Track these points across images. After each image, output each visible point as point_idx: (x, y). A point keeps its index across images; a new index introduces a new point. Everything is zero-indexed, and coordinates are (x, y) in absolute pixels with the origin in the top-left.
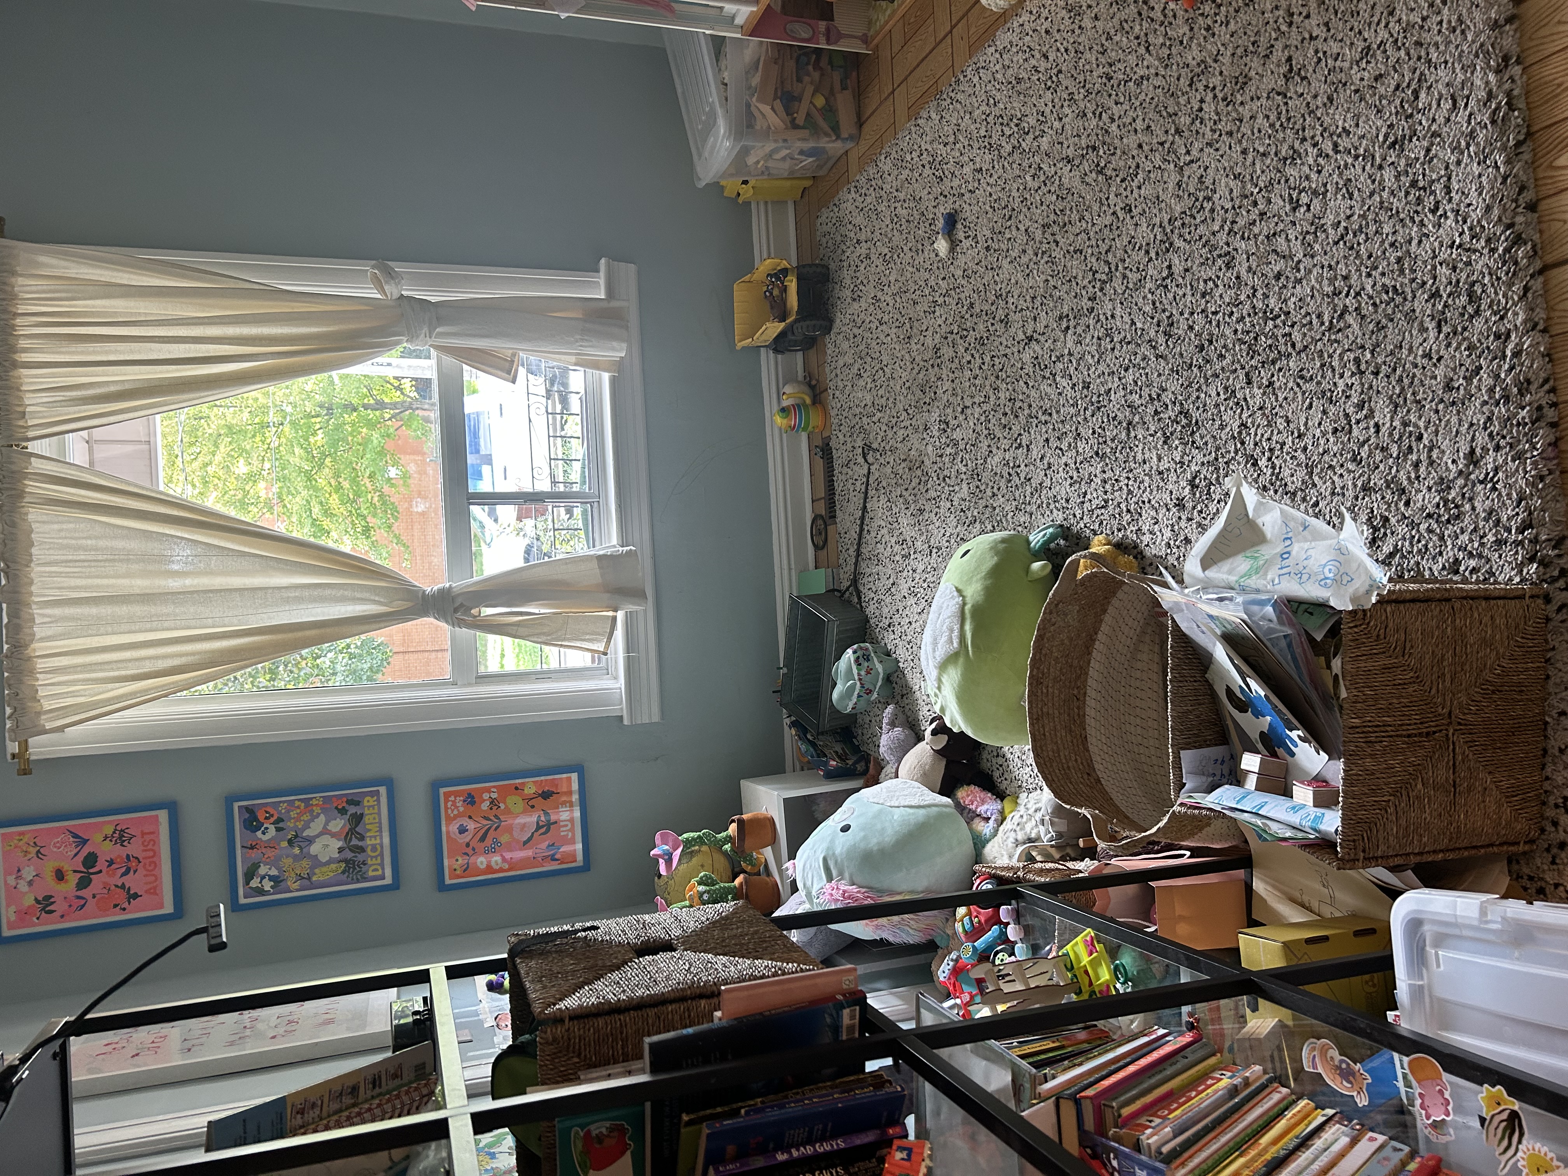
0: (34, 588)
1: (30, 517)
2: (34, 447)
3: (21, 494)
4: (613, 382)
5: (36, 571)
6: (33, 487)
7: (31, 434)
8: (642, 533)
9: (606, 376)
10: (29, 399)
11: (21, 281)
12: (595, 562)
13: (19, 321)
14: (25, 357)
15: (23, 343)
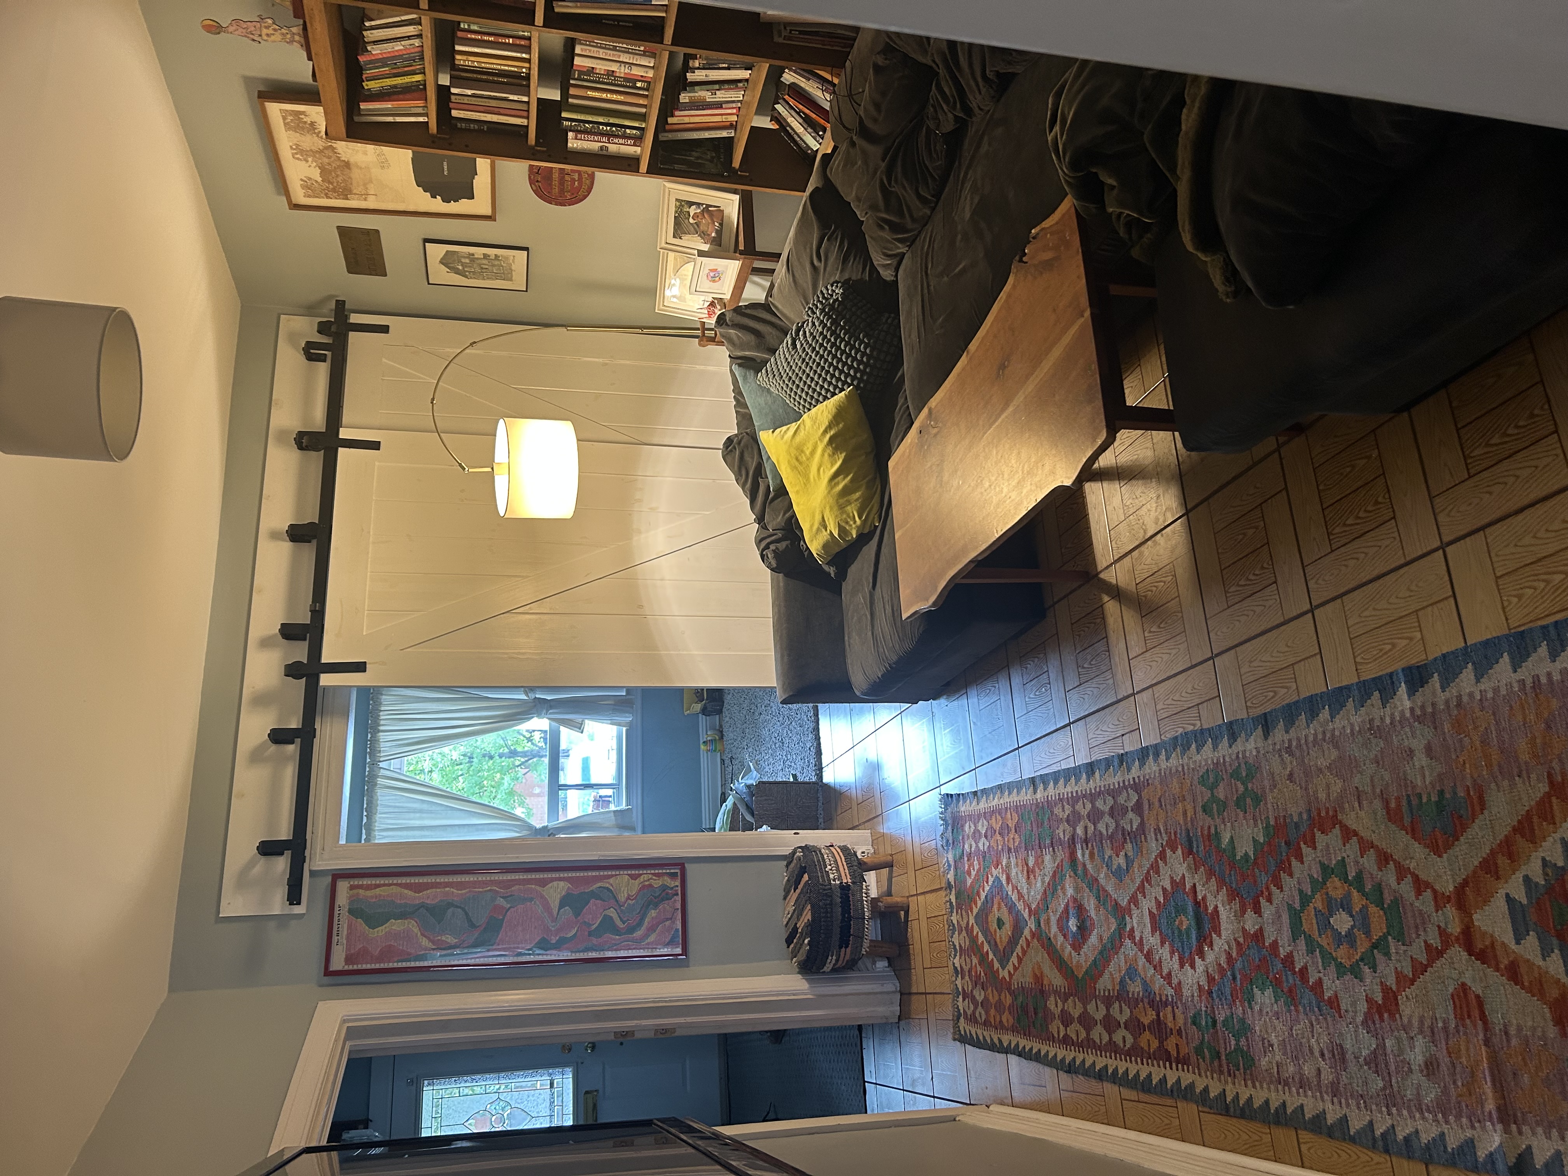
0: (376, 824)
1: (378, 794)
2: (381, 765)
3: (376, 784)
4: (627, 731)
5: (378, 816)
6: (380, 781)
7: (381, 759)
8: (638, 801)
9: (624, 729)
10: (382, 745)
11: (384, 697)
12: (612, 814)
13: (381, 713)
14: (381, 728)
15: (382, 722)
